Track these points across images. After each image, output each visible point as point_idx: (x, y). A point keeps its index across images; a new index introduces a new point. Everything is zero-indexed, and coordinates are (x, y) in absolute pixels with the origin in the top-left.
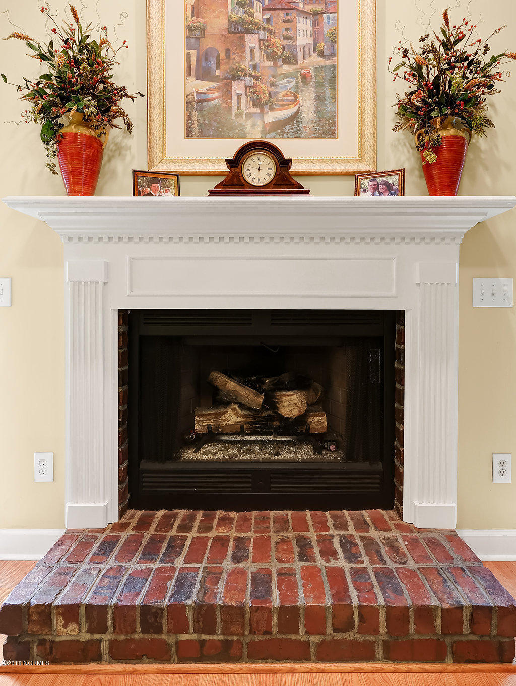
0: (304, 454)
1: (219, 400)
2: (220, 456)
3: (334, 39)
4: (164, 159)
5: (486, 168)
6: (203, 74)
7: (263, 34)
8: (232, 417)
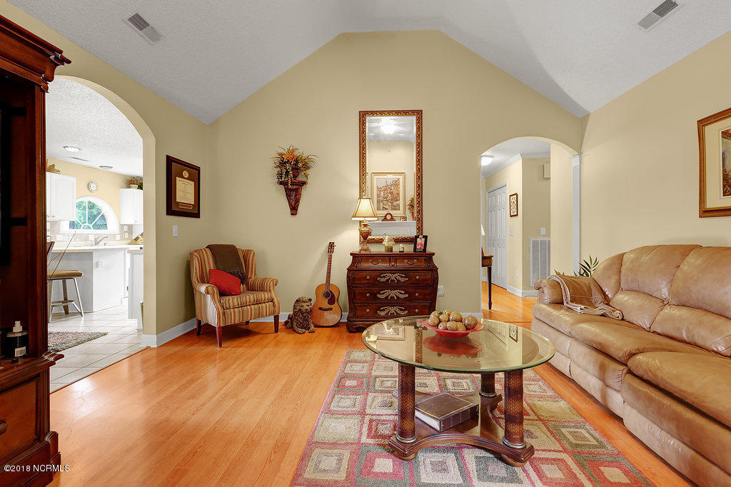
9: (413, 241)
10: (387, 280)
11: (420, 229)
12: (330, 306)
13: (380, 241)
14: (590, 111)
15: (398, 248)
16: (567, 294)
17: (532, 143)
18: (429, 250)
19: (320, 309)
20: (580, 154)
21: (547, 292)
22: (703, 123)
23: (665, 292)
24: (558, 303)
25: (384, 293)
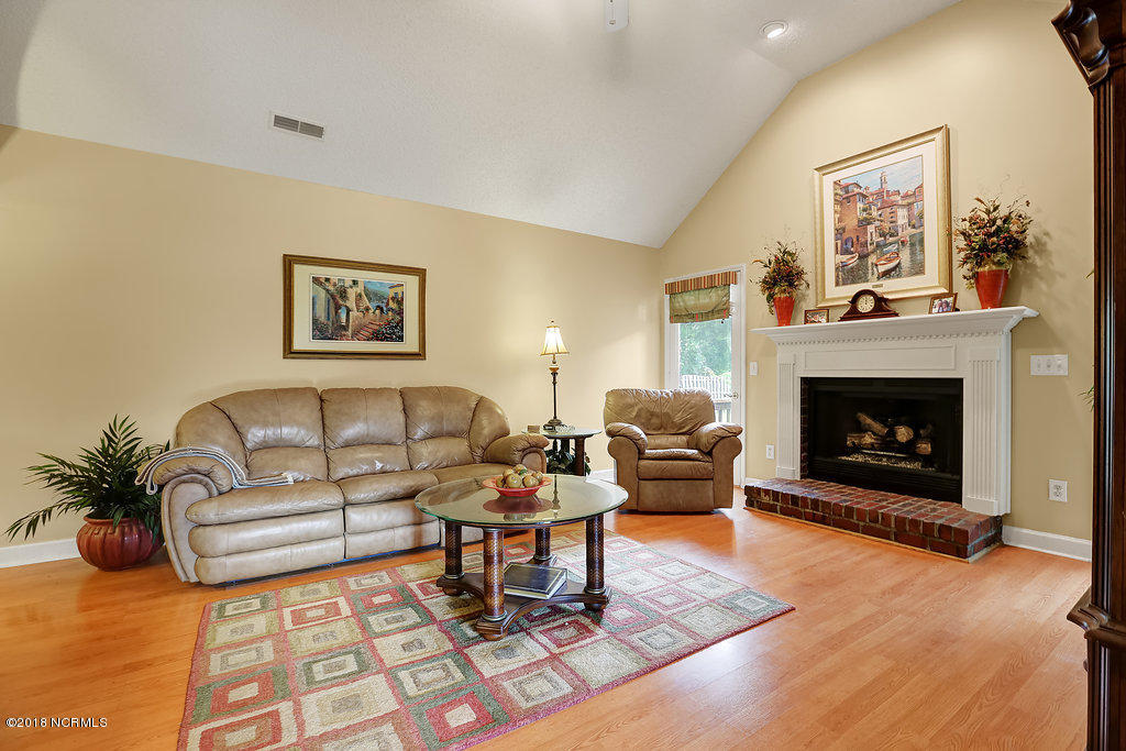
0: (916, 466)
1: (861, 429)
2: (860, 460)
3: (921, 217)
4: (824, 299)
5: (1041, 278)
6: (846, 252)
7: (877, 223)
8: (868, 439)
22: (292, 259)
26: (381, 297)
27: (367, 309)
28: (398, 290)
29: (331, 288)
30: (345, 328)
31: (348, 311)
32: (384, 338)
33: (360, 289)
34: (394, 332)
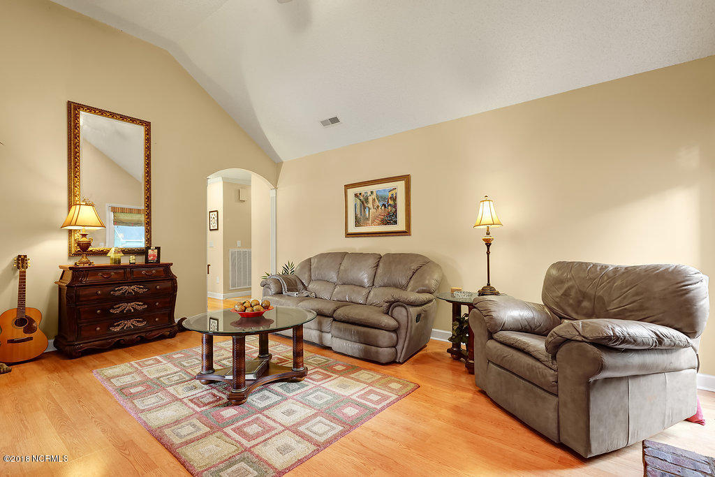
9: (142, 252)
10: (123, 293)
11: (149, 240)
12: (27, 336)
13: (103, 253)
14: (284, 161)
15: (125, 261)
16: (285, 286)
17: (235, 173)
18: (163, 261)
19: (12, 341)
20: (276, 188)
21: (272, 286)
22: (347, 187)
23: (335, 279)
24: (280, 293)
25: (119, 308)
26: (384, 199)
27: (378, 207)
28: (393, 192)
29: (362, 198)
30: (368, 219)
31: (369, 209)
32: (387, 223)
33: (374, 196)
34: (391, 219)
